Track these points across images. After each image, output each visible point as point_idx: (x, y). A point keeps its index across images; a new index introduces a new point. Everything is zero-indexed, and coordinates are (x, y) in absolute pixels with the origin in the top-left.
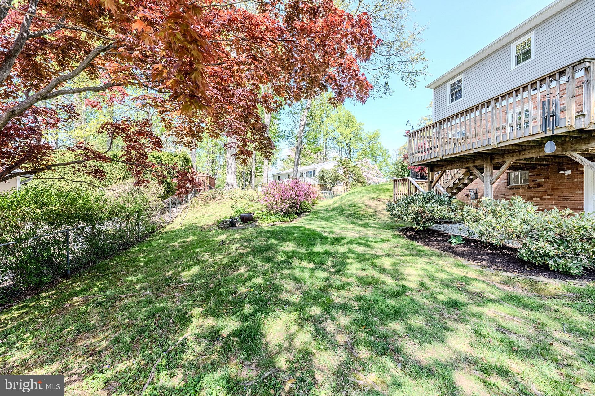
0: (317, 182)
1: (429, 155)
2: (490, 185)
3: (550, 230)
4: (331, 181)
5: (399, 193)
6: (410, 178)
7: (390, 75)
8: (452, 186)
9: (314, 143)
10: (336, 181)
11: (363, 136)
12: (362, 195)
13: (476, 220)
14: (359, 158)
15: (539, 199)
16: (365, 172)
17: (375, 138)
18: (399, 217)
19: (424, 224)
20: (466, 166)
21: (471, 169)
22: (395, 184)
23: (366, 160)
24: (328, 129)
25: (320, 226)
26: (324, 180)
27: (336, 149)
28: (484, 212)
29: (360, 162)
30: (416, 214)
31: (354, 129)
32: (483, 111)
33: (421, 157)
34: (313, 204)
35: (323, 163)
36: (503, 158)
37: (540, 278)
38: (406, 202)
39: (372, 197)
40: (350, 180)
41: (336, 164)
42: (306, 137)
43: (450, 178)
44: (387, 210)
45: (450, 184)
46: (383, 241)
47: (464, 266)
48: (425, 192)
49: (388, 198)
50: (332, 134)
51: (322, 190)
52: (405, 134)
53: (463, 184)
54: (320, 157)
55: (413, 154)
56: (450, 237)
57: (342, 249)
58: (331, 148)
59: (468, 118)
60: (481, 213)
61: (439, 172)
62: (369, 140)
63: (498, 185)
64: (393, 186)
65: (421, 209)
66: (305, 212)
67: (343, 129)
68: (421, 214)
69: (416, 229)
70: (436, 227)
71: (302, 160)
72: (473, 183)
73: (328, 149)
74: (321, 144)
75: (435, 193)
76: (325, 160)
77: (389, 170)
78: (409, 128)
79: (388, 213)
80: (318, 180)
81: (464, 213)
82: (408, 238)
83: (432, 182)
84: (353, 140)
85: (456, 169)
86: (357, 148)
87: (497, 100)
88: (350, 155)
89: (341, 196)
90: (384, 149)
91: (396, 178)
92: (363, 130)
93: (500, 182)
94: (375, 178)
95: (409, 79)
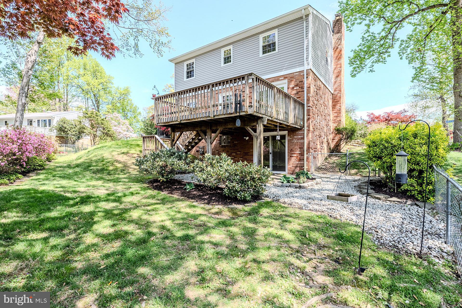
0: (55, 133)
1: (171, 119)
2: (210, 145)
3: (238, 175)
4: (74, 133)
5: (148, 148)
6: (157, 136)
7: (140, 38)
8: (187, 144)
9: (49, 87)
10: (80, 134)
11: (113, 91)
12: (111, 150)
13: (202, 170)
14: (108, 112)
15: (235, 154)
16: (115, 126)
17: (125, 94)
18: (146, 170)
19: (167, 176)
20: (197, 129)
21: (199, 132)
22: (144, 140)
23: (116, 114)
24: (70, 74)
25: (58, 186)
26: (64, 131)
27: (80, 98)
28: (206, 164)
29: (109, 116)
30: (161, 167)
31: (103, 81)
32: (206, 91)
33: (165, 119)
34: (49, 160)
35: (62, 112)
36: (217, 126)
37: (234, 206)
38: (153, 157)
39: (123, 151)
40: (99, 133)
41: (81, 115)
42: (36, 77)
43: (186, 138)
44: (136, 165)
45: (186, 142)
46: (132, 194)
47: (194, 206)
48: (168, 149)
49: (139, 153)
50: (76, 81)
51: (62, 142)
52: (152, 97)
53: (195, 142)
54: (58, 104)
55: (159, 115)
56: (185, 185)
57: (87, 209)
58: (73, 96)
59: (197, 93)
60: (204, 165)
61: (179, 133)
62: (119, 95)
63: (215, 144)
64: (142, 141)
65: (164, 163)
66: (35, 170)
67: (89, 78)
68: (164, 167)
69: (161, 181)
70: (177, 177)
71: (31, 105)
72: (201, 142)
73: (69, 97)
74: (60, 88)
75: (176, 149)
76: (66, 109)
77: (139, 126)
78: (155, 93)
79: (138, 167)
80: (55, 131)
81: (194, 165)
82: (155, 189)
83: (173, 140)
84: (102, 93)
85: (190, 131)
86: (106, 101)
87: (213, 86)
88: (98, 107)
89: (87, 151)
90: (134, 106)
91: (144, 135)
92: (112, 84)
93: (216, 142)
94: (125, 133)
95: (156, 48)
